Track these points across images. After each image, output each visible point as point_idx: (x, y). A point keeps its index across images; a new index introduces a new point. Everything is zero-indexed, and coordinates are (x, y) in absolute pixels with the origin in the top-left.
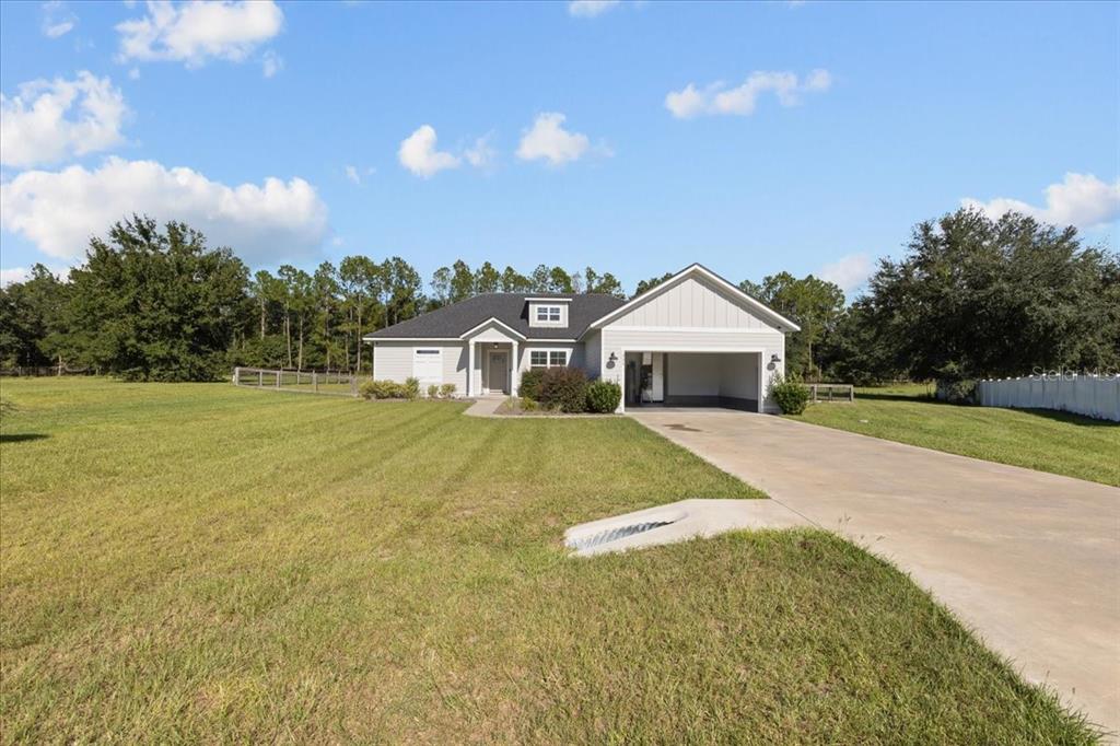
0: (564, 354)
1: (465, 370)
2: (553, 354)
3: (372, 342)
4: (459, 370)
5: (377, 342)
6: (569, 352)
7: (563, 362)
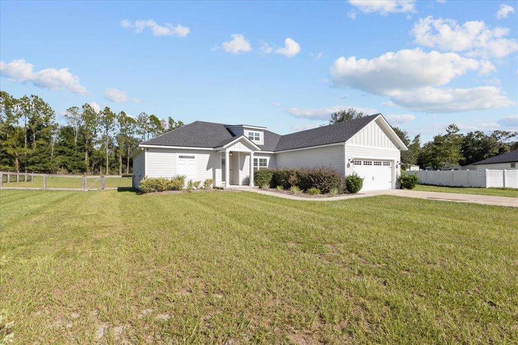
0: (265, 160)
1: (211, 169)
2: (261, 160)
3: (144, 148)
4: (208, 169)
5: (148, 149)
6: (268, 158)
7: (265, 165)
